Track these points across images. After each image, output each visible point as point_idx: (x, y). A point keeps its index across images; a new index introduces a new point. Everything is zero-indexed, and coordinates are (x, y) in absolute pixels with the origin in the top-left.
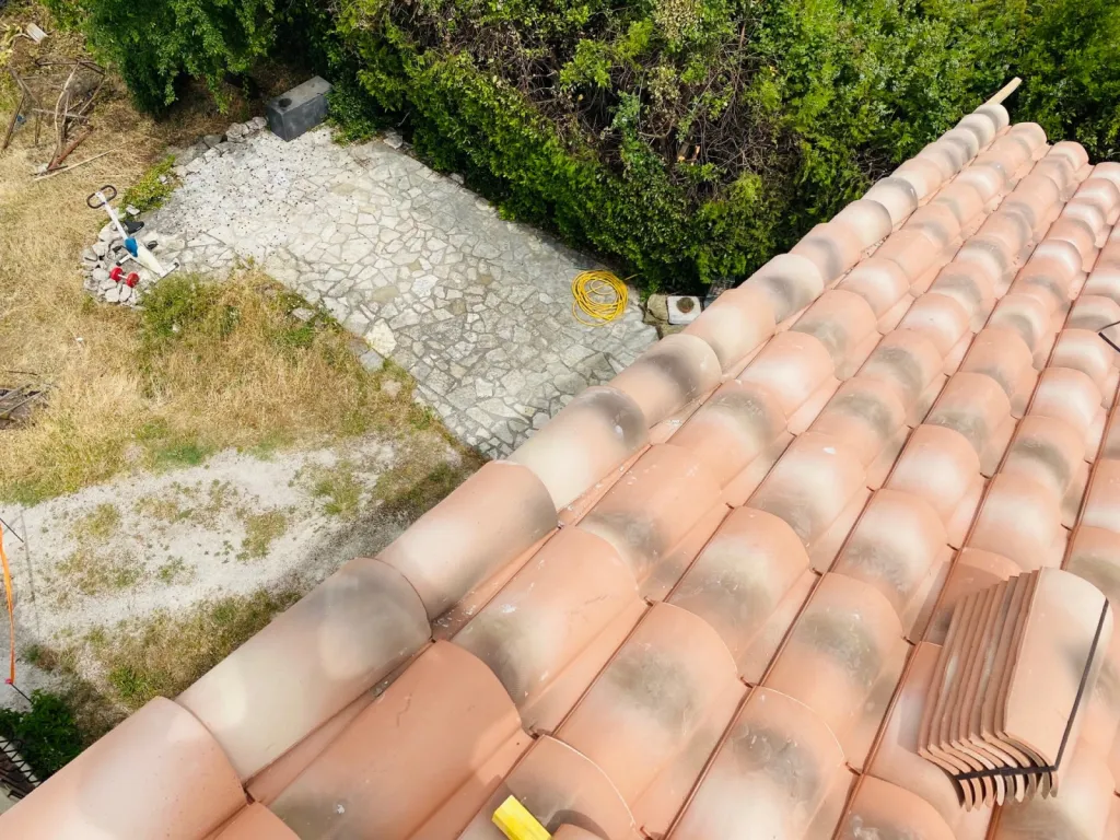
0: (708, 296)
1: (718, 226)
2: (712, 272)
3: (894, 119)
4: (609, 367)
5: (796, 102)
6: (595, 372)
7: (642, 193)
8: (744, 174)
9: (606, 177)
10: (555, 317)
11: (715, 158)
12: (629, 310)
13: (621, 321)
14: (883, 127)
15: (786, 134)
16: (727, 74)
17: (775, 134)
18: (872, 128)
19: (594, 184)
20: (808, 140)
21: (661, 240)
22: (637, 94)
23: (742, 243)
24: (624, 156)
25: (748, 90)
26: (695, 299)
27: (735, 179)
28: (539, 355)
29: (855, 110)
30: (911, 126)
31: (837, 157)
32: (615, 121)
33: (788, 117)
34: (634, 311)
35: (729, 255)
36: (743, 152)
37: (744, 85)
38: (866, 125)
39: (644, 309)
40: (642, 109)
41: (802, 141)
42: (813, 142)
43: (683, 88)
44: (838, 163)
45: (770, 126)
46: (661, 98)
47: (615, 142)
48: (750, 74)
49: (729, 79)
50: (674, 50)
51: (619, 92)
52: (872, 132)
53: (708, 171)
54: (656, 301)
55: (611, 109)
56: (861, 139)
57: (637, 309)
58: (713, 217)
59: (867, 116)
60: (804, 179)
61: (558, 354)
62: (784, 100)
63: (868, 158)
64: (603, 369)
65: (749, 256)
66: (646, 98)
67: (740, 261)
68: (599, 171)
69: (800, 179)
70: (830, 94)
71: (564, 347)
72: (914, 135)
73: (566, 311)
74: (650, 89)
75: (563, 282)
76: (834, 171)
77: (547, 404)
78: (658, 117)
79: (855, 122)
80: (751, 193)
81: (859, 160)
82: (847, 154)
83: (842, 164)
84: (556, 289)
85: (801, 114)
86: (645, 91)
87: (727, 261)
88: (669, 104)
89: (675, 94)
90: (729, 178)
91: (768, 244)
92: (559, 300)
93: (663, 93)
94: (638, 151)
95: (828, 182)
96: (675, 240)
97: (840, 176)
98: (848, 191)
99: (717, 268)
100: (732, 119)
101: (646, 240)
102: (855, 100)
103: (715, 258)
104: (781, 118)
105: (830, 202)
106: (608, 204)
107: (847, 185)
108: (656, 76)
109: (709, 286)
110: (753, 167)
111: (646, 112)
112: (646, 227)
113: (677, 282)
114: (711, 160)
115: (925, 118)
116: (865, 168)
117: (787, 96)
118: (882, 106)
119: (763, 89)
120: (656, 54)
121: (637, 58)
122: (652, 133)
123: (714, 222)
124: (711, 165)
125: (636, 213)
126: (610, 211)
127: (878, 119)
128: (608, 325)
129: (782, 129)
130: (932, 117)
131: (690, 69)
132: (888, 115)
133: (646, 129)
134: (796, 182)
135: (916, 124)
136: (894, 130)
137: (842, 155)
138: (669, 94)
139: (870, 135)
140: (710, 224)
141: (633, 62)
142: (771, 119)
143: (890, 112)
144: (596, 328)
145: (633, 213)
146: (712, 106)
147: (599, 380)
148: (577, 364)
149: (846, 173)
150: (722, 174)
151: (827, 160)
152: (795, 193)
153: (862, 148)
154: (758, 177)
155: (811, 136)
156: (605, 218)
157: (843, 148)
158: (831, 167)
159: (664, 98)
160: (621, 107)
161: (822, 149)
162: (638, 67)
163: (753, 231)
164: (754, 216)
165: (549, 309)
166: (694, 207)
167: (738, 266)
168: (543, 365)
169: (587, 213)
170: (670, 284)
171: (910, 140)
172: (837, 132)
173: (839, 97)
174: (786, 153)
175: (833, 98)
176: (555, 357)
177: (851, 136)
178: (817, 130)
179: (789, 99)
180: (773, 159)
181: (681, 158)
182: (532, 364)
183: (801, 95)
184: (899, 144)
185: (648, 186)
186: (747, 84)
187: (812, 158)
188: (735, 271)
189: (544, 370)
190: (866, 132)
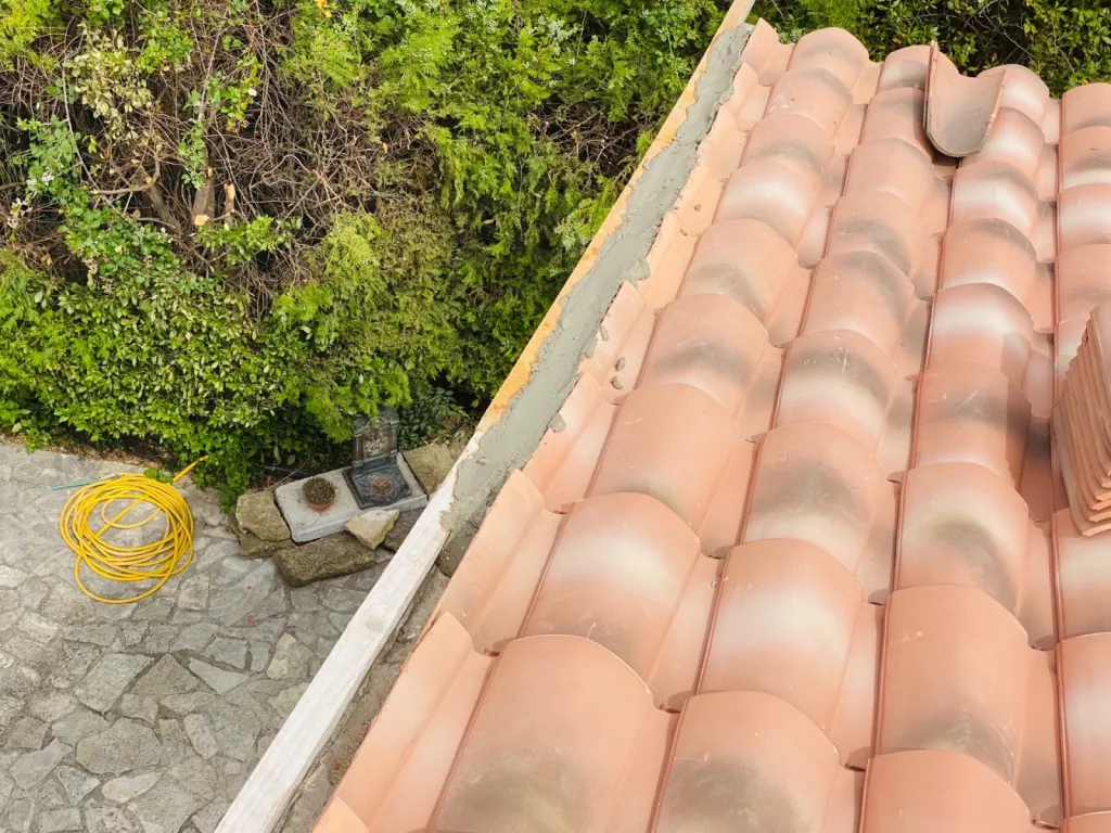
0: (357, 463)
1: (322, 331)
2: (346, 416)
3: (587, 40)
4: (194, 682)
5: (389, 55)
6: (166, 702)
7: (144, 306)
8: (335, 217)
9: (55, 294)
10: (40, 610)
11: (267, 201)
12: (201, 543)
13: (193, 572)
14: (573, 61)
15: (396, 122)
16: (240, 34)
17: (373, 126)
18: (553, 68)
19: (33, 315)
20: (440, 122)
21: (219, 387)
22: (62, 116)
23: (385, 344)
24: (76, 246)
25: (290, 55)
26: (334, 477)
27: (324, 232)
28: (25, 711)
29: (509, 46)
30: (622, 43)
31: (507, 137)
32: (32, 183)
33: (386, 87)
34: (214, 541)
35: (368, 374)
36: (321, 177)
37: (280, 48)
38: (538, 66)
39: (232, 527)
40: (82, 147)
41: (429, 125)
42: (449, 122)
43: (155, 85)
44: (513, 149)
45: (358, 112)
46: (115, 112)
47: (47, 214)
48: (285, 21)
49: (246, 42)
50: (106, 14)
51: (20, 123)
52: (556, 76)
53: (259, 232)
54: (252, 504)
55: (16, 160)
56: (540, 95)
57: (218, 532)
58: (307, 317)
59: (535, 48)
60: (459, 195)
61: (69, 691)
62: (367, 59)
63: (565, 124)
64: (183, 691)
65: (410, 365)
66: (84, 119)
67: (396, 380)
68: (33, 287)
69: (452, 198)
70: (449, 25)
71: (79, 671)
72: (632, 59)
73: (62, 589)
74: (85, 101)
75: (36, 528)
76: (511, 168)
77: (75, 815)
78: (121, 152)
79: (517, 64)
80: (362, 252)
81: (553, 130)
82: (524, 127)
83: (521, 149)
84: (24, 548)
85: (408, 76)
86: (77, 107)
87: (367, 386)
88: (137, 118)
89: (141, 97)
90: (313, 231)
91: (437, 331)
92: (40, 570)
93: (118, 102)
94: (104, 227)
95: (507, 187)
96: (247, 380)
97: (526, 171)
98: (551, 195)
99: (354, 405)
100: (279, 118)
101: (187, 394)
102: (502, 24)
103: (342, 390)
104: (372, 93)
105: (525, 225)
106: (79, 346)
107: (543, 184)
108: (86, 73)
109: (350, 443)
110: (353, 201)
111: (92, 149)
112: (178, 370)
113: (285, 454)
114: (265, 210)
115: (642, 25)
116: (567, 143)
117: (370, 48)
118: (556, 24)
119: (316, 47)
120: (73, 31)
121: (38, 45)
122: (122, 184)
123: (314, 324)
124: (266, 220)
125: (145, 348)
126: (87, 359)
127: (557, 50)
128: (165, 589)
129: (382, 114)
130: (652, 21)
131: (152, 43)
132: (573, 38)
133: (106, 180)
134: (445, 201)
135: (629, 40)
136: (595, 61)
137: (514, 132)
138: (129, 101)
139: (552, 83)
140: (307, 329)
141: (33, 55)
142: (356, 102)
143: (575, 29)
144: (141, 604)
145: (139, 350)
146: (228, 104)
147: (180, 718)
148: (120, 699)
149: (535, 164)
150: (293, 231)
151: (493, 149)
152: (453, 223)
153: (546, 110)
154: (368, 217)
155: (443, 114)
156: (83, 374)
157: (513, 119)
158: (501, 159)
159: (122, 111)
160: (34, 150)
161: (469, 132)
162: (46, 62)
163: (397, 317)
164: (390, 288)
165: (20, 598)
166: (261, 308)
167: (394, 389)
168: (43, 730)
169: (39, 372)
170: (270, 460)
171: (630, 73)
172: (493, 88)
173: (466, 24)
174: (406, 156)
175: (459, 30)
176: (65, 700)
177: (518, 93)
178: (452, 98)
179: (376, 53)
180: (386, 171)
181: (200, 220)
182: (17, 734)
183: (395, 39)
184: (611, 86)
185: (150, 289)
186: (284, 40)
187: (457, 154)
188: (391, 402)
189: (48, 739)
190: (545, 77)
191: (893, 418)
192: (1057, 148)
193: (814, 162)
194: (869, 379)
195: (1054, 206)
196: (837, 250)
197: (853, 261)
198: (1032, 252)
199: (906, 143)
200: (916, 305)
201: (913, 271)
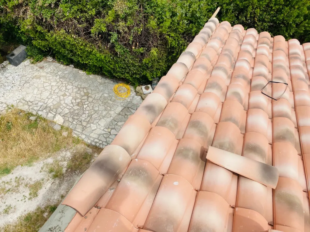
0: (153, 84)
1: (149, 65)
2: (152, 77)
3: (190, 24)
4: (130, 111)
5: (161, 25)
6: (126, 113)
7: (125, 60)
8: (152, 48)
9: (114, 57)
10: (110, 100)
11: (143, 45)
12: (131, 93)
13: (130, 97)
14: (187, 27)
15: (161, 34)
16: (140, 21)
17: (158, 35)
18: (184, 28)
19: (110, 60)
20: (168, 35)
21: (135, 72)
22: (115, 32)
23: (157, 67)
24: (116, 50)
25: (147, 24)
26: (149, 86)
27: (150, 50)
28: (108, 113)
29: (178, 24)
30: (195, 25)
31: (177, 38)
32: (111, 41)
33: (160, 30)
34: (133, 93)
35: (155, 71)
36: (150, 42)
37: (146, 23)
38: (182, 27)
39: (136, 91)
40: (118, 36)
41: (166, 35)
42: (169, 35)
43: (128, 27)
44: (178, 40)
45: (156, 33)
46: (123, 32)
47: (113, 47)
48: (147, 19)
49: (141, 22)
50: (122, 17)
51: (110, 32)
52: (185, 29)
53: (141, 50)
54: (138, 88)
55: (109, 38)
56: (182, 32)
57: (134, 92)
58: (147, 63)
59: (182, 25)
60: (169, 46)
61: (114, 111)
62: (158, 25)
63: (186, 36)
64: (128, 112)
65: (161, 71)
66: (119, 32)
67: (159, 72)
68: (111, 56)
69: (168, 46)
70: (170, 20)
71: (115, 108)
72: (196, 27)
73: (113, 97)
74: (119, 30)
75: (110, 89)
76: (177, 42)
77: (114, 126)
78: (123, 37)
79: (179, 27)
80: (155, 54)
81: (183, 37)
82: (179, 36)
83: (179, 40)
84: (109, 92)
85: (164, 28)
86: (118, 30)
87: (155, 73)
88: (126, 33)
89: (126, 29)
90: (149, 50)
91: (165, 66)
92: (110, 95)
93: (123, 30)
94: (120, 48)
95: (176, 45)
96: (138, 71)
97: (179, 43)
98: (183, 47)
99: (153, 76)
100: (145, 33)
101: (130, 72)
102: (178, 21)
103: (151, 73)
104: (158, 30)
105: (178, 51)
106: (116, 65)
107: (182, 45)
108: (119, 26)
109: (152, 81)
110: (154, 46)
111: (119, 37)
112: (129, 69)
113: (143, 82)
114: (142, 47)
115: (198, 22)
116: (185, 39)
117: (158, 24)
118: (185, 21)
119: (151, 23)
120: (118, 19)
121: (113, 21)
122: (123, 42)
123: (148, 64)
124: (142, 48)
125: (125, 65)
126: (117, 67)
127: (185, 25)
128: (126, 99)
129: (159, 34)
130: (200, 21)
131: (128, 21)
132: (188, 23)
133: (121, 41)
134: (167, 47)
135: (196, 24)
136: (191, 27)
137: (178, 37)
138: (125, 30)
139: (184, 30)
140: (147, 64)
141: (112, 23)
142: (156, 31)
143: (188, 22)
144: (123, 100)
145: (124, 66)
146: (138, 31)
147: (128, 115)
148: (120, 112)
149: (181, 42)
150: (146, 50)
151: (175, 39)
152: (168, 50)
153: (183, 34)
154: (156, 48)
155: (168, 34)
156: (117, 69)
157: (178, 35)
158: (176, 41)
159: (124, 31)
160: (112, 37)
161: (172, 37)
162: (114, 24)
163: (160, 64)
164: (159, 59)
165: (108, 98)
166: (141, 61)
167: (158, 74)
168: (110, 115)
169: (111, 68)
170: (141, 83)
171: (196, 29)
172: (175, 31)
173: (173, 21)
174: (162, 40)
175: (171, 21)
176: (113, 112)
177: (179, 31)
178: (169, 32)
179: (159, 24)
180: (159, 42)
181: (133, 48)
182: (107, 116)
183: (162, 22)
184: (193, 31)
185: (126, 57)
186: (147, 22)
187: (170, 40)
188: (158, 76)
189: (111, 117)
190: (183, 29)
191: (228, 77)
192: (258, 41)
193: (221, 41)
194: (225, 71)
195: (256, 49)
196: (223, 53)
197: (225, 55)
198: (252, 55)
199: (235, 39)
200: (234, 62)
201: (234, 57)
